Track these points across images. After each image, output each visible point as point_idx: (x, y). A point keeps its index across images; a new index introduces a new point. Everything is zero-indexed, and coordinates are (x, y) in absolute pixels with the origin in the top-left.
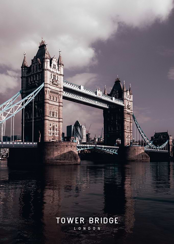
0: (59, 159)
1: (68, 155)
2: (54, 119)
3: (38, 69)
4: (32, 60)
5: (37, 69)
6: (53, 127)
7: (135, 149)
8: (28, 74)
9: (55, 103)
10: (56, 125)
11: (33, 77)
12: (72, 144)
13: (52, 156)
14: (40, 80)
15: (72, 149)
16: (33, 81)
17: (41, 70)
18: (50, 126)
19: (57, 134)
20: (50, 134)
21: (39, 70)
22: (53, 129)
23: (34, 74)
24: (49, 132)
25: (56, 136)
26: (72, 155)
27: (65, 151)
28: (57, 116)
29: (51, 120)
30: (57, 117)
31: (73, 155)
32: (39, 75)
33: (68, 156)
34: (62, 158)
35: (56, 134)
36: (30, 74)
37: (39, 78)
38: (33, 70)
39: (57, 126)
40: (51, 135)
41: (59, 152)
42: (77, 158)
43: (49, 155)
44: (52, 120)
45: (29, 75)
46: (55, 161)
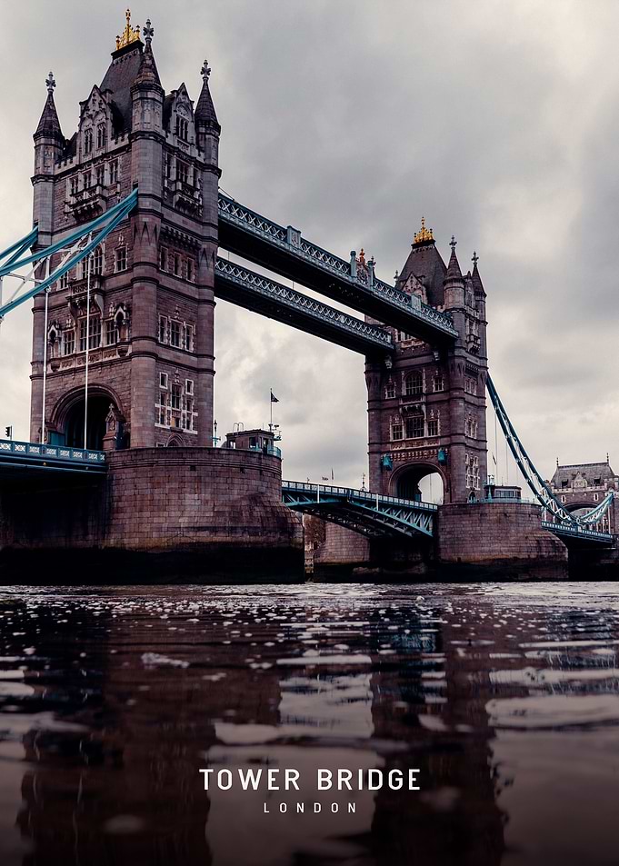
0: (208, 525)
1: (251, 511)
2: (178, 357)
3: (109, 138)
4: (81, 103)
5: (105, 136)
6: (176, 391)
7: (505, 515)
8: (65, 165)
9: (182, 288)
10: (189, 383)
11: (87, 176)
12: (263, 461)
13: (173, 514)
14: (118, 182)
15: (265, 484)
16: (85, 190)
17: (123, 140)
18: (163, 384)
19: (192, 426)
20: (162, 423)
21: (116, 143)
22: (176, 402)
23: (89, 163)
24: (157, 409)
25: (185, 430)
26: (269, 509)
27: (236, 492)
28: (192, 344)
29: (164, 357)
30: (192, 349)
31: (273, 512)
32: (114, 164)
33: (251, 514)
34: (221, 520)
35: (189, 422)
36: (71, 162)
37: (112, 175)
38: (86, 144)
39: (192, 388)
40: (168, 427)
41: (208, 497)
42: (292, 524)
43: (159, 510)
44: (168, 358)
45: (66, 169)
46: (191, 534)
